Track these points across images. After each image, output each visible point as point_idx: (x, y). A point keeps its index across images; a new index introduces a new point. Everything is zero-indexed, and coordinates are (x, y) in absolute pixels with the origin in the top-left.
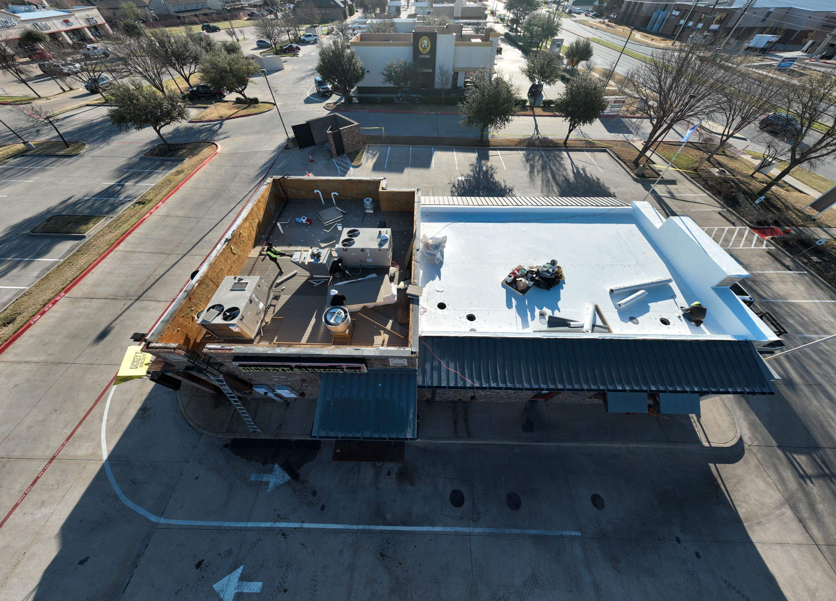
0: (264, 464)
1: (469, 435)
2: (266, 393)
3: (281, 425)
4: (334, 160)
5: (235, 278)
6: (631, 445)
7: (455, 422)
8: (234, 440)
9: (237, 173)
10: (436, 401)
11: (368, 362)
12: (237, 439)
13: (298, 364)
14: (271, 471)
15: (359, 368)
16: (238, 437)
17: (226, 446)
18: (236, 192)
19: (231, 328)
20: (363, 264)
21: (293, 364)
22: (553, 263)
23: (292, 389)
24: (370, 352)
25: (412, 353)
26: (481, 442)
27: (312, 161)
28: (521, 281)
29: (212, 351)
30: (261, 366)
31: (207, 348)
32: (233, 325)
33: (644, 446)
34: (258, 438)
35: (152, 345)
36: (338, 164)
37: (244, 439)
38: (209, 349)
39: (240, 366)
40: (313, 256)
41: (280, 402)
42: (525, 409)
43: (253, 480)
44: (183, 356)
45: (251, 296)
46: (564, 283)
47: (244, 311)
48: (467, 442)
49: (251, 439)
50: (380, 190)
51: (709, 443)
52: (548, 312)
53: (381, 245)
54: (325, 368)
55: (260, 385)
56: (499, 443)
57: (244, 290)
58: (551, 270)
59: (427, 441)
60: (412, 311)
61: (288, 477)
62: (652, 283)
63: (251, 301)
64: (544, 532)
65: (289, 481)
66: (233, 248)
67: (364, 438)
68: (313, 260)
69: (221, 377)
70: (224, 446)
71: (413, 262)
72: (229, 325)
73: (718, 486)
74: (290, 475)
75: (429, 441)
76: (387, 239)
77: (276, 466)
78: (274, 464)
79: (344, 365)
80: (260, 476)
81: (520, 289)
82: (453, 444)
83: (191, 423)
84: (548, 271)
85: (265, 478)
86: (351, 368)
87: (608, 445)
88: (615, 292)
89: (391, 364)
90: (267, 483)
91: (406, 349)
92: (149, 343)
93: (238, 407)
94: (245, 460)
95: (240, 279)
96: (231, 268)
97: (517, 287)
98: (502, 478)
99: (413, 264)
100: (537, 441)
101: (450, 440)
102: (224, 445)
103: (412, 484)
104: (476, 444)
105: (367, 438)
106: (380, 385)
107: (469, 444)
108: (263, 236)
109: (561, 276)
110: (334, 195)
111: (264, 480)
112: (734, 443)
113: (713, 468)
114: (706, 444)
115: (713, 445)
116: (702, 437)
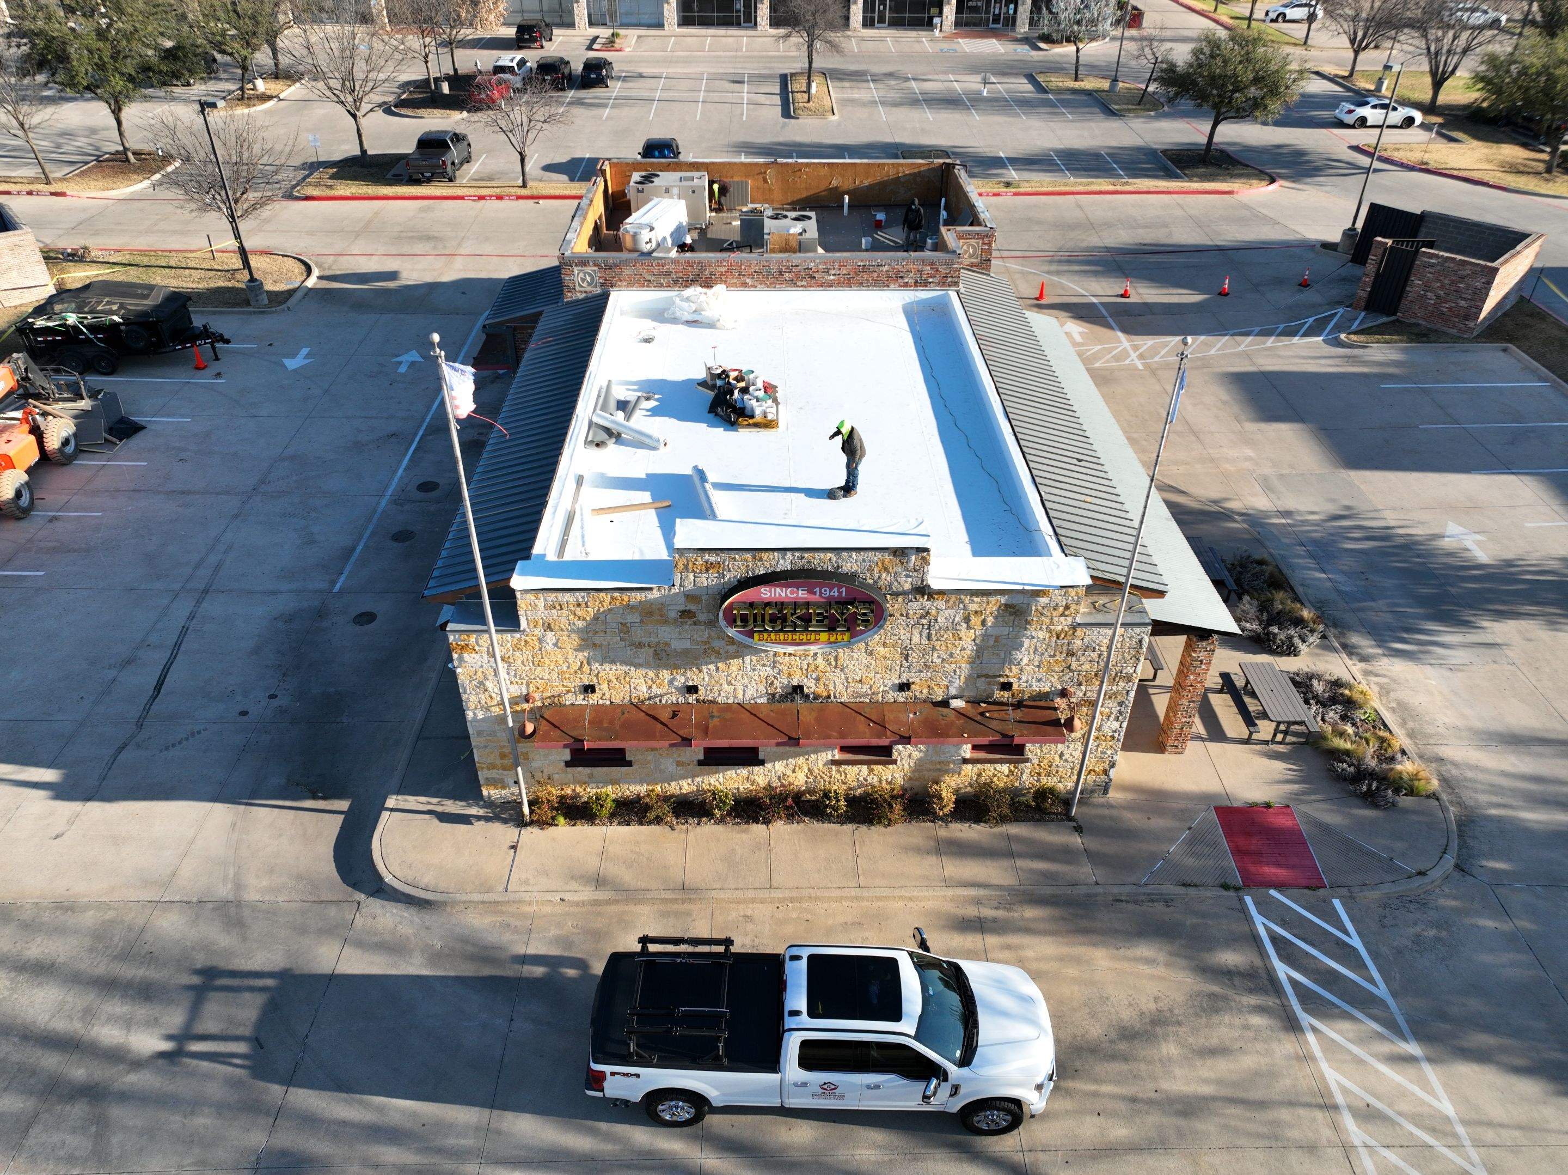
4: (1340, 310)
27: (1302, 285)
51: (392, 810)
64: (353, 559)
73: (315, 797)
112: (374, 857)
113: (344, 805)
114: (391, 802)
115: (385, 815)
116: (406, 801)
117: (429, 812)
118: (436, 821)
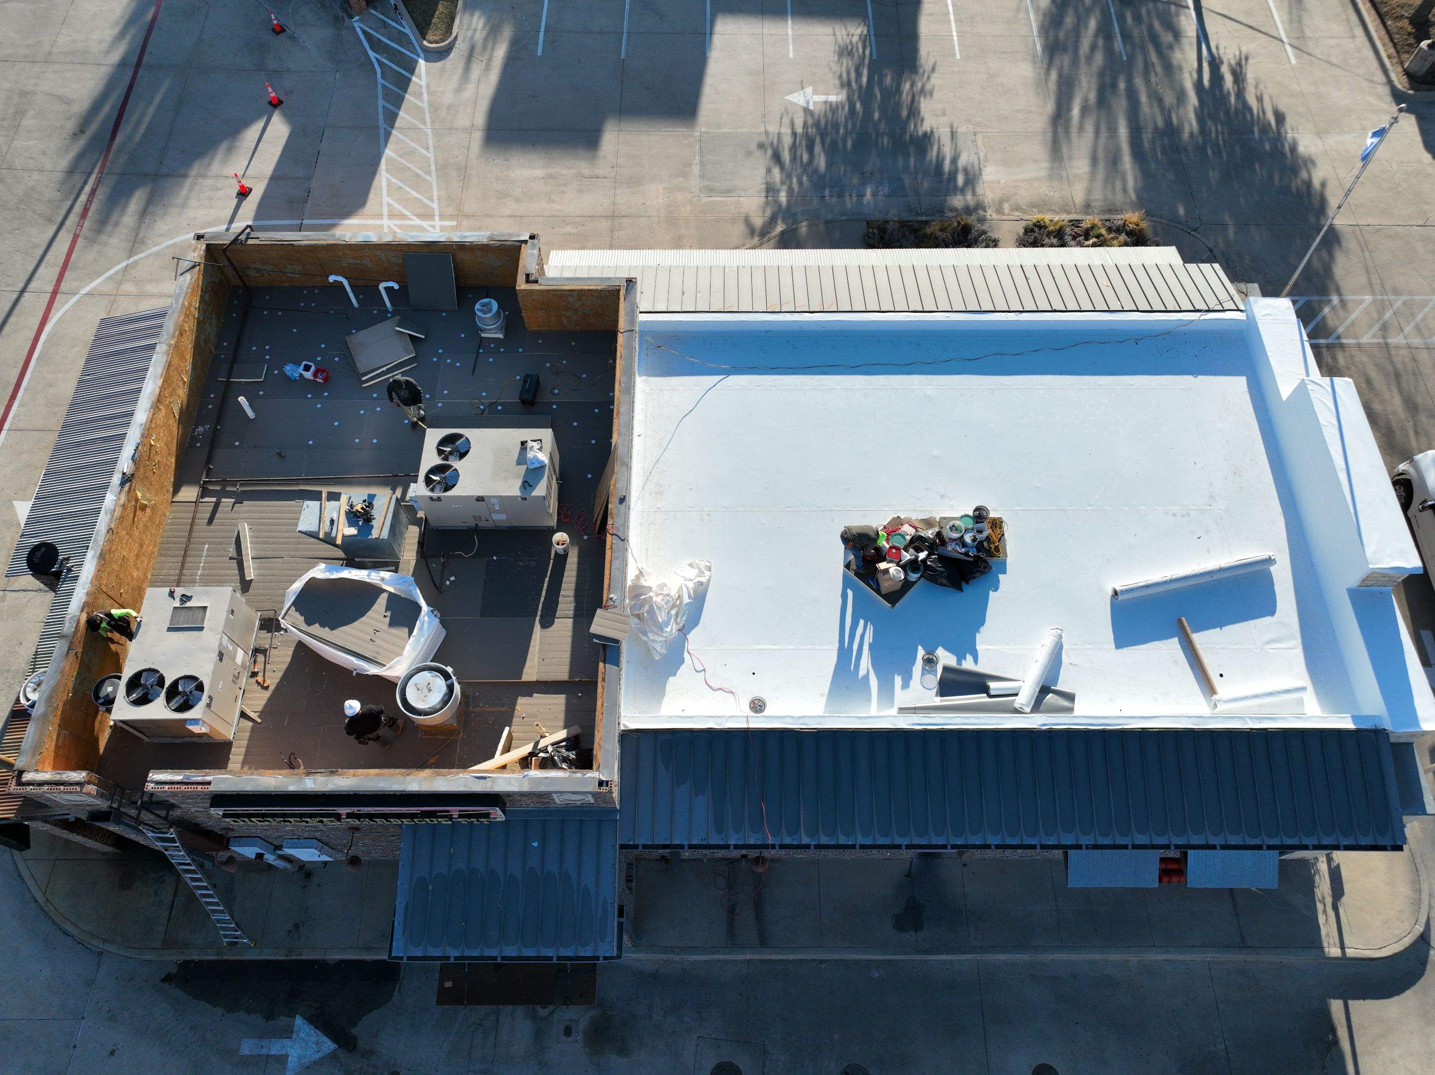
0: (269, 1017)
1: (764, 940)
2: (260, 856)
3: (297, 926)
4: (357, 24)
5: (172, 594)
6: (1155, 957)
7: (731, 910)
8: (185, 965)
9: (23, 94)
10: (684, 860)
11: (506, 799)
12: (193, 961)
13: (355, 810)
14: (287, 1033)
15: (487, 815)
16: (196, 958)
17: (168, 979)
18: (36, 176)
19: (190, 727)
20: (482, 524)
21: (344, 811)
22: (980, 515)
23: (324, 844)
24: (509, 784)
25: (601, 783)
26: (791, 957)
27: (279, 30)
28: (886, 571)
29: (167, 787)
30: (273, 816)
31: (152, 782)
32: (195, 721)
33: (1181, 957)
34: (245, 957)
35: (27, 777)
36: (376, 45)
37: (210, 962)
38: (158, 783)
39: (225, 816)
40: (353, 516)
41: (286, 869)
42: (908, 876)
43: (247, 1052)
44: (94, 797)
45: (221, 644)
46: (1005, 572)
47: (213, 684)
48: (756, 957)
49: (228, 961)
50: (521, 285)
51: (1343, 947)
52: (945, 658)
53: (527, 485)
54: (412, 816)
55: (247, 839)
56: (837, 957)
57: (201, 629)
58: (968, 538)
59: (658, 956)
60: (604, 680)
61: (329, 1045)
62: (1221, 570)
63: (221, 656)
65: (334, 1052)
66: (139, 495)
67: (503, 958)
68: (353, 531)
69: (172, 833)
70: (163, 980)
71: (609, 538)
72: (185, 721)
73: (1336, 1042)
74: (333, 1040)
75: (665, 957)
76: (543, 467)
77: (299, 1021)
78: (294, 1017)
79: (455, 811)
80: (264, 1044)
81: (883, 592)
82: (726, 961)
83: (68, 927)
84: (961, 541)
85: (276, 1048)
86: (469, 816)
87: (1096, 957)
88: (1120, 598)
89: (558, 801)
90: (282, 1059)
91: (588, 775)
92: (21, 773)
93: (199, 892)
94: (219, 1010)
95: (185, 598)
96: (141, 546)
97: (878, 584)
98: (836, 1036)
99: (608, 546)
100: (926, 952)
101: (717, 953)
102: (163, 976)
103: (623, 1051)
104: (781, 960)
105: (512, 958)
106: (535, 844)
107: (763, 961)
108: (200, 429)
109: (997, 549)
110: (387, 289)
111: (273, 1052)
112: (1402, 949)
113: (1336, 1006)
114: (1334, 951)
115: (1350, 953)
116: (1328, 935)
117: (1335, 908)
118: (1344, 899)
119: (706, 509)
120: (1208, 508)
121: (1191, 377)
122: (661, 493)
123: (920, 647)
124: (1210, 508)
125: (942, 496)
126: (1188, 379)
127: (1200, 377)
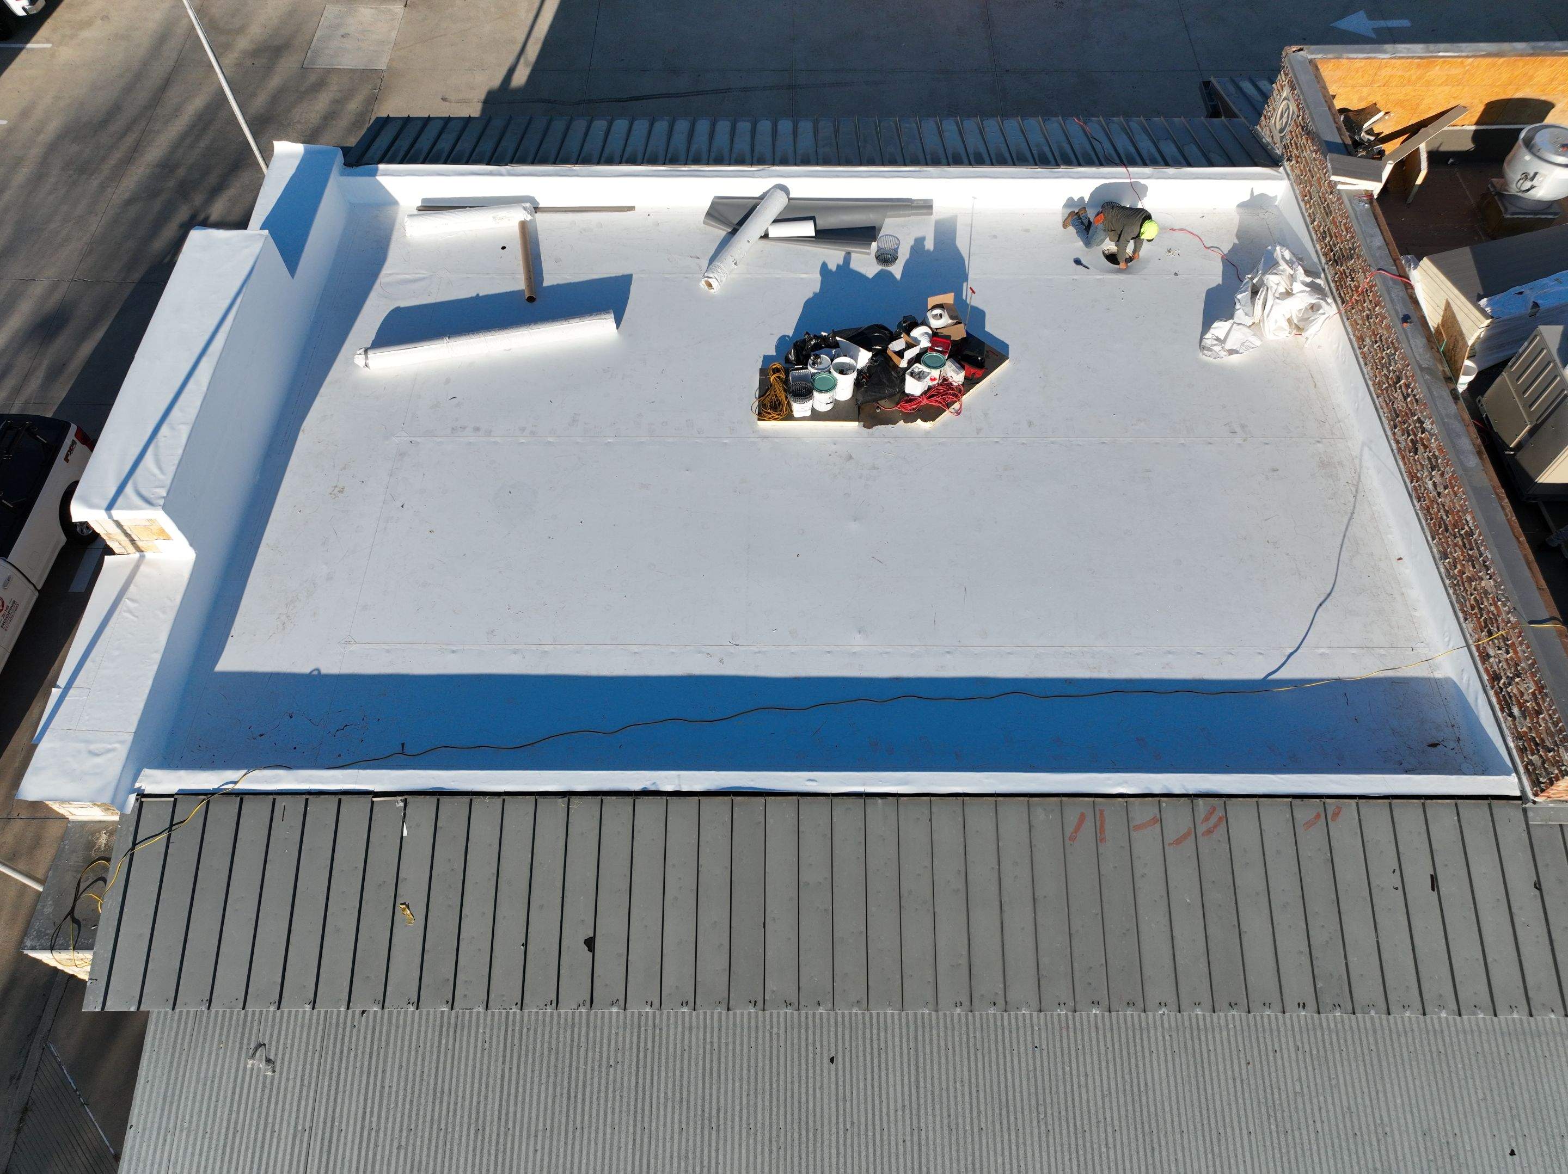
119: (1241, 442)
120: (418, 440)
121: (324, 671)
122: (1323, 465)
123: (898, 276)
124: (413, 439)
125: (851, 457)
126: (332, 666)
127: (306, 670)
